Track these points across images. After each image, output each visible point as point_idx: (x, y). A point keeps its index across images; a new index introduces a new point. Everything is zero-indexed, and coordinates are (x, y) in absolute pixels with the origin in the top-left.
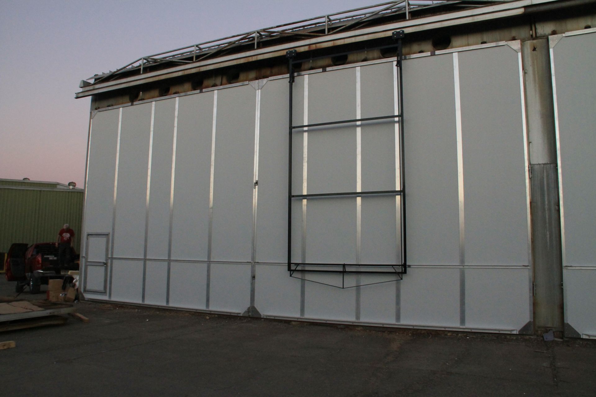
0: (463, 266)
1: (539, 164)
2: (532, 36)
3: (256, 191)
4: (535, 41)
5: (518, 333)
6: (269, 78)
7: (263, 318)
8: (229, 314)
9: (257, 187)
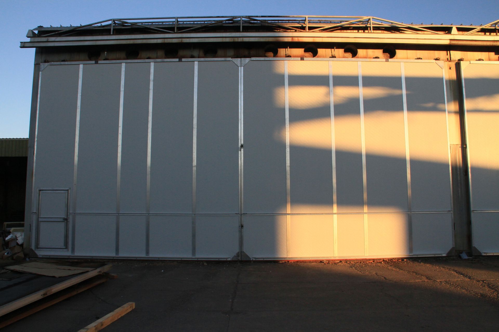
0: (411, 212)
1: (454, 145)
2: (448, 59)
3: (241, 154)
4: (450, 63)
5: (446, 256)
6: (252, 58)
7: (252, 261)
8: (218, 260)
9: (242, 149)
